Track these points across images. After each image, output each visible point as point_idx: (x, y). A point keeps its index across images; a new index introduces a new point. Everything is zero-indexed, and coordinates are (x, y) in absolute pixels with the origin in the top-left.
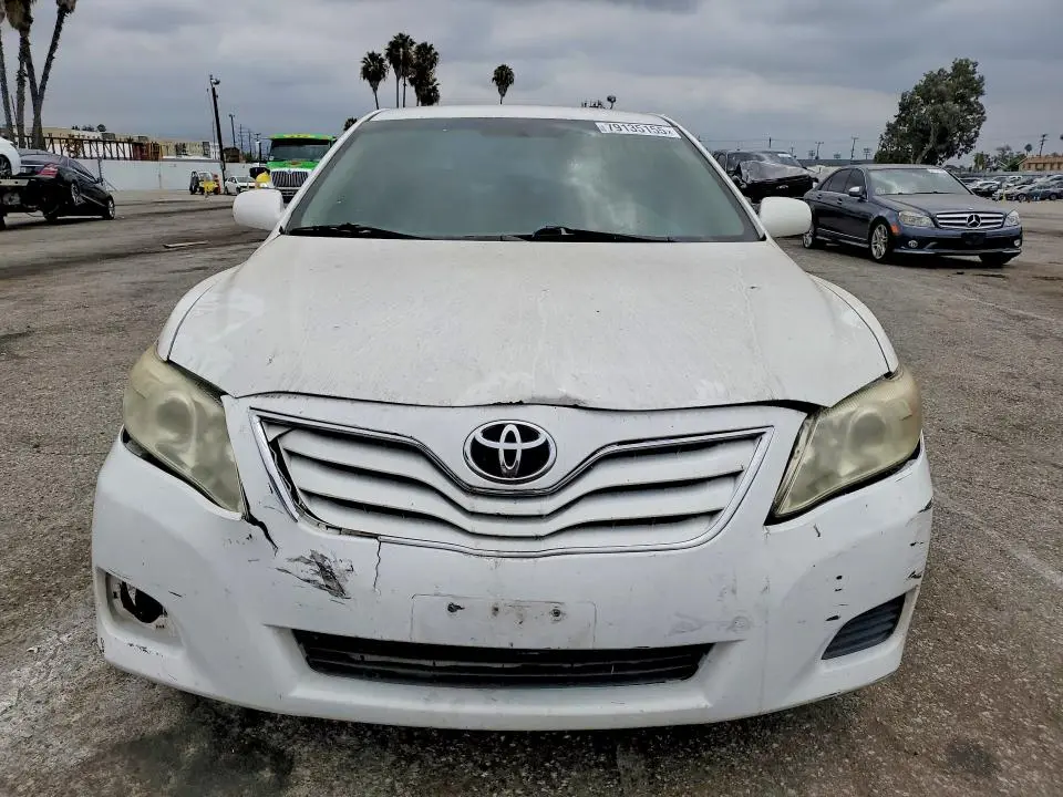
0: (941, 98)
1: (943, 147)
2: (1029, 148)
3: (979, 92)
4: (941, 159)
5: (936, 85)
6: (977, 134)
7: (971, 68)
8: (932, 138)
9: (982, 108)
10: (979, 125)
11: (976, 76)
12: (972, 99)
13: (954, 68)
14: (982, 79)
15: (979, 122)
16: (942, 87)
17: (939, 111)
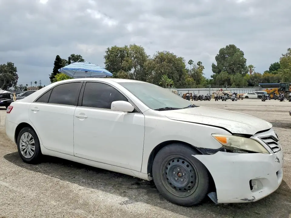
0: (5, 71)
1: (8, 84)
2: (27, 85)
3: (16, 71)
4: (8, 87)
5: (4, 68)
6: (17, 82)
7: (12, 64)
8: (5, 82)
9: (17, 75)
10: (17, 79)
11: (14, 67)
12: (14, 73)
13: (8, 64)
14: (16, 68)
15: (17, 78)
16: (5, 69)
17: (6, 75)
